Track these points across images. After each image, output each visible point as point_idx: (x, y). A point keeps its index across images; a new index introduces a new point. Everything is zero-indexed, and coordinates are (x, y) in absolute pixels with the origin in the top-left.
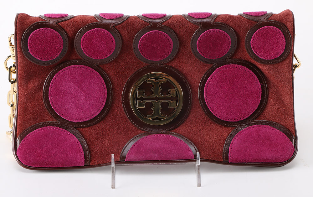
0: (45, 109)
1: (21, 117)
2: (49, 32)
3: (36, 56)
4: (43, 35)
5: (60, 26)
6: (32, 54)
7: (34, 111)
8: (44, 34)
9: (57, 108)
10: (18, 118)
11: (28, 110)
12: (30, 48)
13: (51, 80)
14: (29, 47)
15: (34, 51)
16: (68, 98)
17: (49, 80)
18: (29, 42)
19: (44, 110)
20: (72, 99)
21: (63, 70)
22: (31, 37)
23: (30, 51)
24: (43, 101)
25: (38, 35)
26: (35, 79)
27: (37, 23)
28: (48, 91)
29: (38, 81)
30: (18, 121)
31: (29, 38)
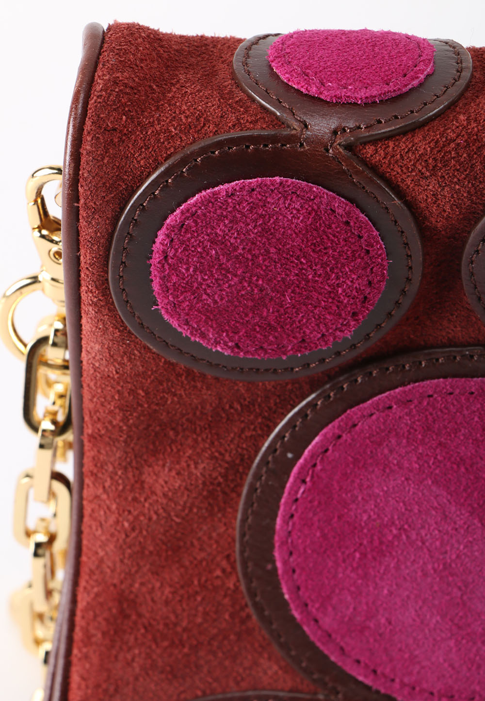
0: (249, 617)
1: (95, 659)
2: (297, 206)
3: (203, 336)
4: (256, 221)
5: (374, 168)
6: (175, 324)
7: (175, 625)
8: (261, 216)
9: (327, 622)
10: (74, 660)
11: (140, 615)
12: (165, 289)
13: (297, 457)
14: (156, 287)
15: (191, 308)
16: (397, 568)
17: (284, 454)
18: (156, 258)
19: (243, 622)
20: (425, 575)
21: (376, 406)
22: (171, 228)
23: (161, 307)
24: (234, 568)
25: (221, 218)
26: (190, 441)
27: (219, 145)
28: (274, 519)
29: (212, 457)
30: (75, 678)
31: (161, 236)
